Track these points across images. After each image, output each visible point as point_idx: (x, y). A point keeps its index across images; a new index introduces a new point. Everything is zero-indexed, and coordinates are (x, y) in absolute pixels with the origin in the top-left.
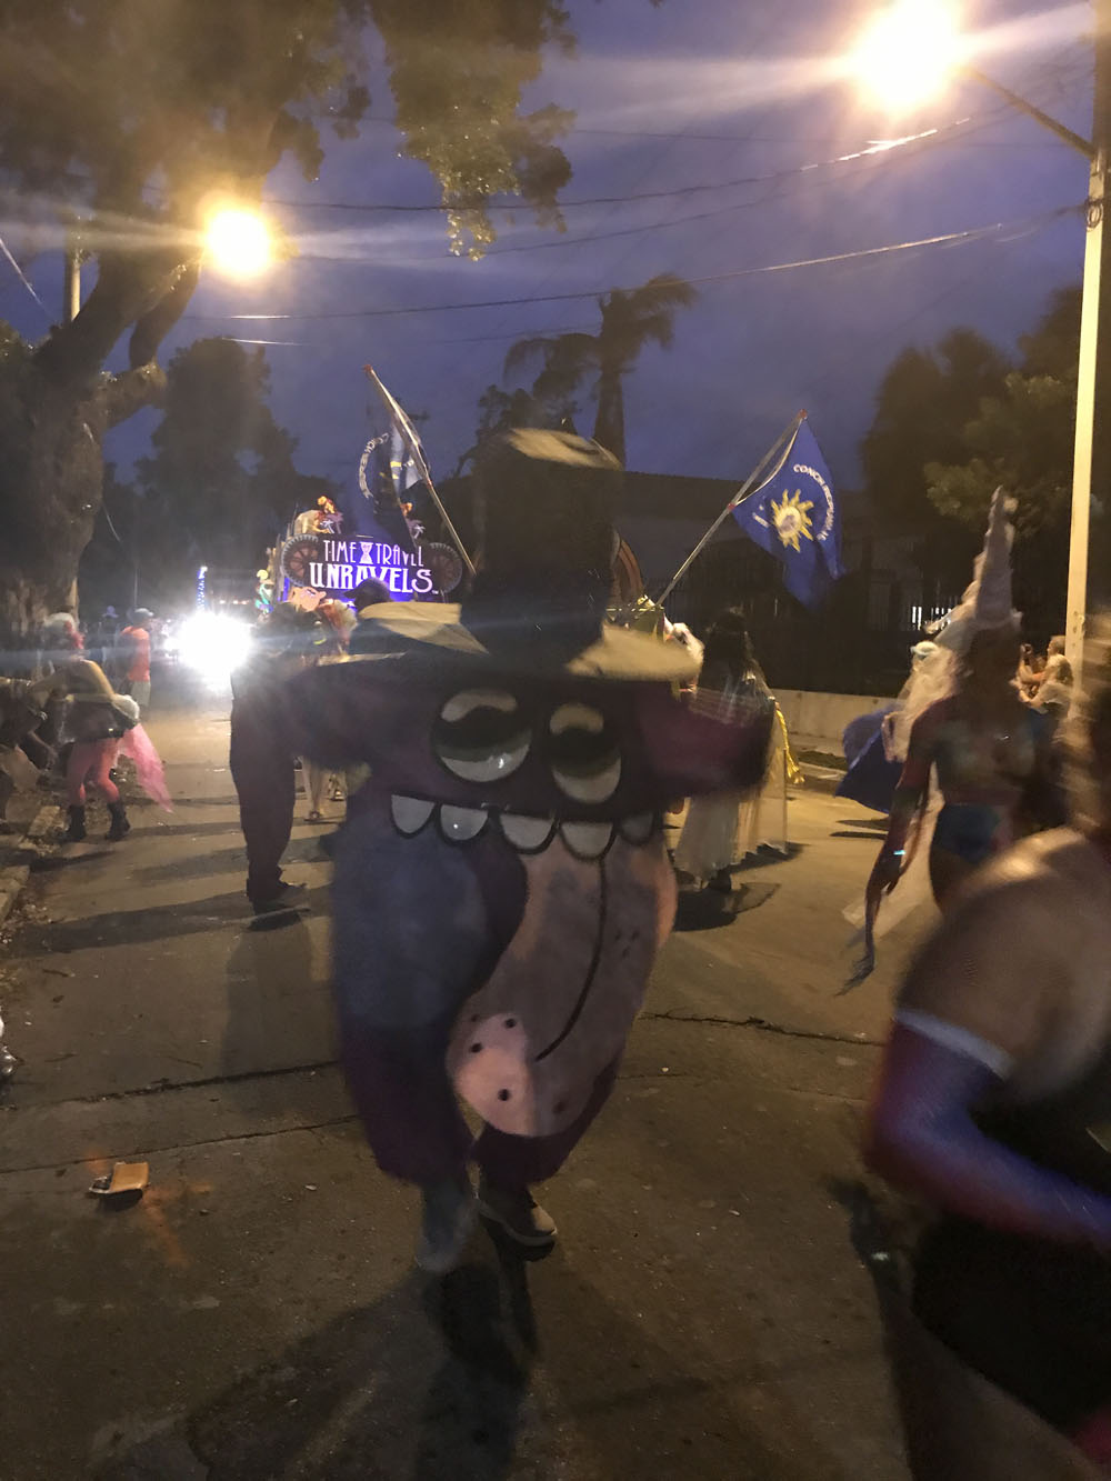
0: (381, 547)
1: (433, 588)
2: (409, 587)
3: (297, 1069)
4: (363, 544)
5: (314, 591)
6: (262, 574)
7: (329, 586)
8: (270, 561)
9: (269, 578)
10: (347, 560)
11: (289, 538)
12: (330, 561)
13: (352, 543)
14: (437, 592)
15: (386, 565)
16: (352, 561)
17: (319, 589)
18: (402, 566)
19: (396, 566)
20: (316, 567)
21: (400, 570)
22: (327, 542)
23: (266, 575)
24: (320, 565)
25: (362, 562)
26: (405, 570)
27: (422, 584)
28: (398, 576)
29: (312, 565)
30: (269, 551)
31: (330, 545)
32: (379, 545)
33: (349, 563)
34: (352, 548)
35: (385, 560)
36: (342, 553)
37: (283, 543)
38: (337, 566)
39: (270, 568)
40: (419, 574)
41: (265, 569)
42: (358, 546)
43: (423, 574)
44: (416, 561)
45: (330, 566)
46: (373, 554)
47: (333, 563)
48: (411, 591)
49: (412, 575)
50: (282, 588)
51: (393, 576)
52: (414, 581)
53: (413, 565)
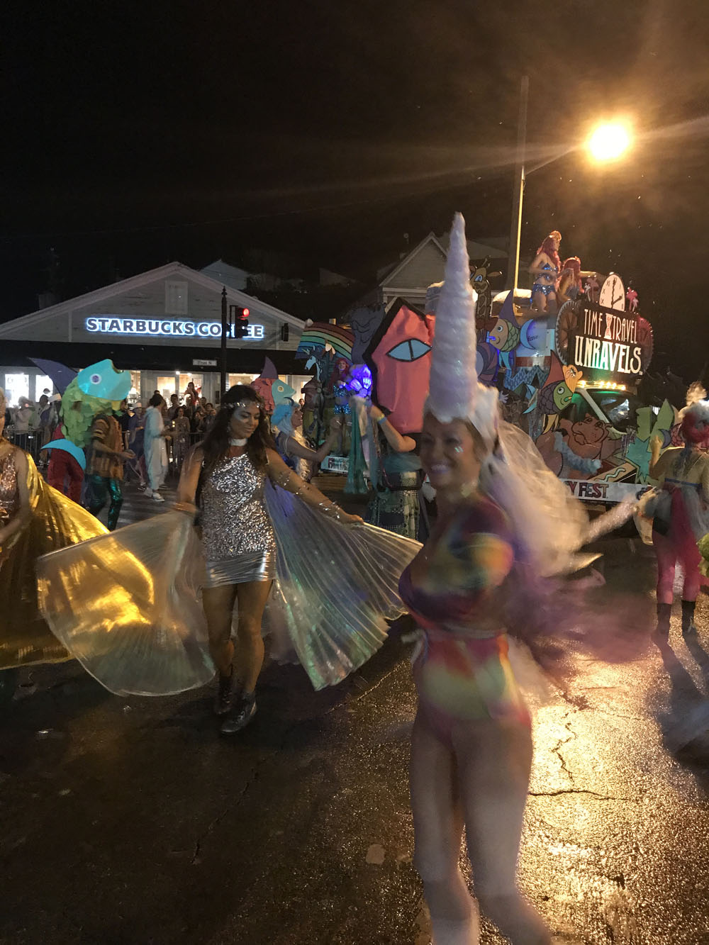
0: (617, 320)
2: (629, 367)
4: (607, 315)
5: (575, 370)
7: (585, 365)
10: (596, 334)
12: (587, 334)
13: (601, 313)
15: (618, 342)
16: (600, 336)
17: (579, 368)
18: (625, 343)
19: (622, 344)
20: (579, 339)
21: (625, 347)
22: (586, 311)
24: (582, 338)
25: (606, 337)
26: (628, 347)
27: (635, 366)
28: (624, 354)
29: (577, 337)
31: (588, 313)
32: (615, 317)
33: (597, 338)
34: (601, 319)
35: (617, 335)
36: (595, 324)
38: (591, 340)
40: (634, 352)
42: (604, 317)
43: (637, 352)
44: (633, 338)
45: (587, 339)
46: (612, 327)
47: (590, 337)
48: (628, 373)
49: (631, 356)
51: (622, 354)
52: (632, 360)
53: (632, 342)
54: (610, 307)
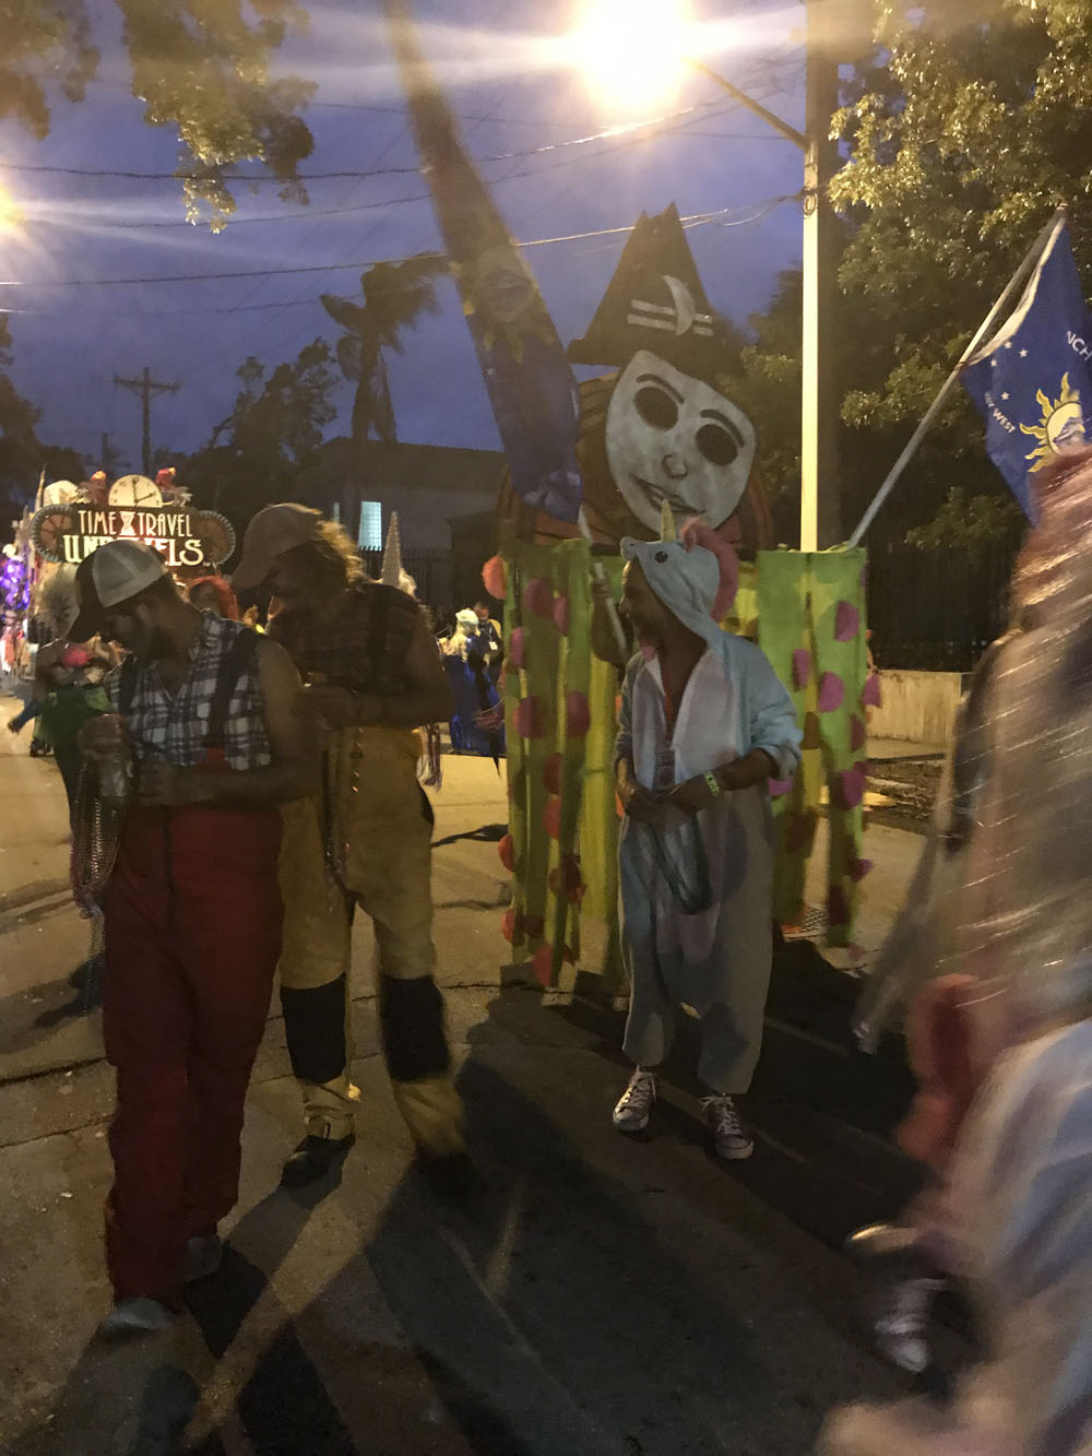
0: (145, 517)
1: (205, 559)
2: (178, 559)
3: (53, 1071)
4: (123, 514)
6: (9, 550)
8: (17, 535)
9: (16, 553)
10: (106, 532)
11: (38, 508)
12: (87, 533)
13: (112, 513)
14: (208, 564)
15: (151, 536)
16: (112, 533)
18: (168, 536)
19: (162, 537)
20: (71, 540)
21: (165, 541)
22: (82, 512)
23: (14, 550)
24: (76, 538)
26: (172, 542)
27: (191, 556)
28: (164, 547)
29: (67, 538)
30: (15, 524)
31: (86, 515)
32: (141, 515)
33: (108, 535)
34: (111, 519)
35: (150, 531)
36: (100, 524)
37: (32, 516)
38: (95, 537)
39: (17, 542)
40: (187, 544)
41: (12, 542)
42: (118, 516)
43: (192, 545)
44: (184, 531)
45: (86, 538)
46: (135, 523)
47: (90, 535)
48: (179, 564)
49: (180, 547)
50: (32, 564)
52: (182, 553)
53: (181, 535)
54: (133, 504)
